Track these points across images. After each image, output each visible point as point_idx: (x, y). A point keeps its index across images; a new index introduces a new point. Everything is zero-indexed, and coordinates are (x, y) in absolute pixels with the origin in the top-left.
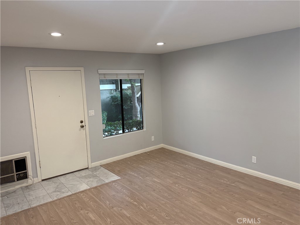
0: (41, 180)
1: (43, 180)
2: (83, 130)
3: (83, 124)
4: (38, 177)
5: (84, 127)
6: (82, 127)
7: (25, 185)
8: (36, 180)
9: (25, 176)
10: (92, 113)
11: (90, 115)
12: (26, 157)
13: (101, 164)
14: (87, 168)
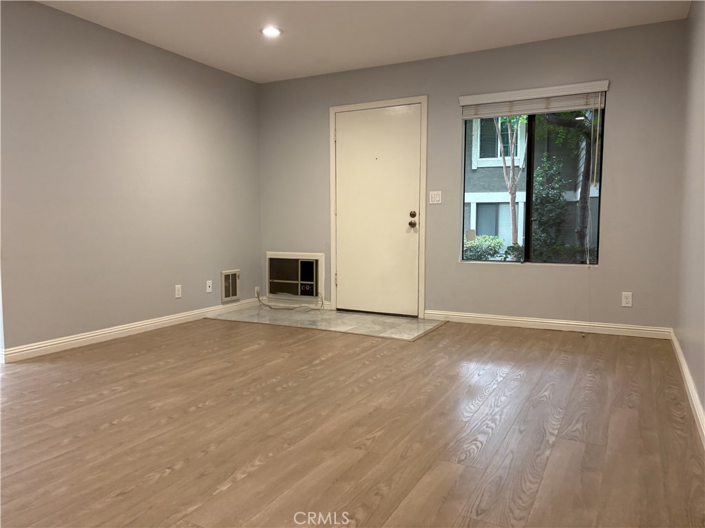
0: (334, 308)
1: (338, 310)
2: (415, 232)
3: (416, 219)
4: (330, 301)
5: (417, 226)
6: (412, 225)
7: (312, 306)
8: (328, 306)
9: (310, 291)
10: (436, 196)
11: (431, 202)
12: (317, 261)
13: (446, 317)
14: (416, 317)
